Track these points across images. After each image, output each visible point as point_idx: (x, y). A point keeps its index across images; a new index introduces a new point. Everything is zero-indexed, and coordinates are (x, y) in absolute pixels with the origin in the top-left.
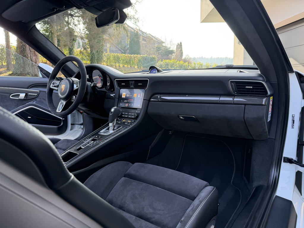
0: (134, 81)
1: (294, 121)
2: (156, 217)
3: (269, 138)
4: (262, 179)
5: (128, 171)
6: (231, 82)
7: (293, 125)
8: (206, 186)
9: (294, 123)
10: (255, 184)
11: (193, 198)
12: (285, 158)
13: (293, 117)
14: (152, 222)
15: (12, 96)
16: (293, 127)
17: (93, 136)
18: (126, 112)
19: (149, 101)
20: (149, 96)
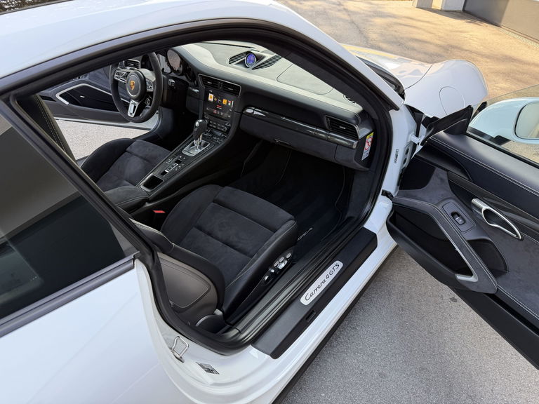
0: (223, 83)
1: (397, 155)
2: (240, 245)
5: (217, 197)
7: (396, 160)
8: (290, 219)
9: (397, 157)
10: (349, 214)
11: (275, 231)
12: (383, 191)
14: (236, 249)
16: (395, 162)
17: (177, 155)
18: (215, 122)
19: (242, 113)
20: (242, 108)
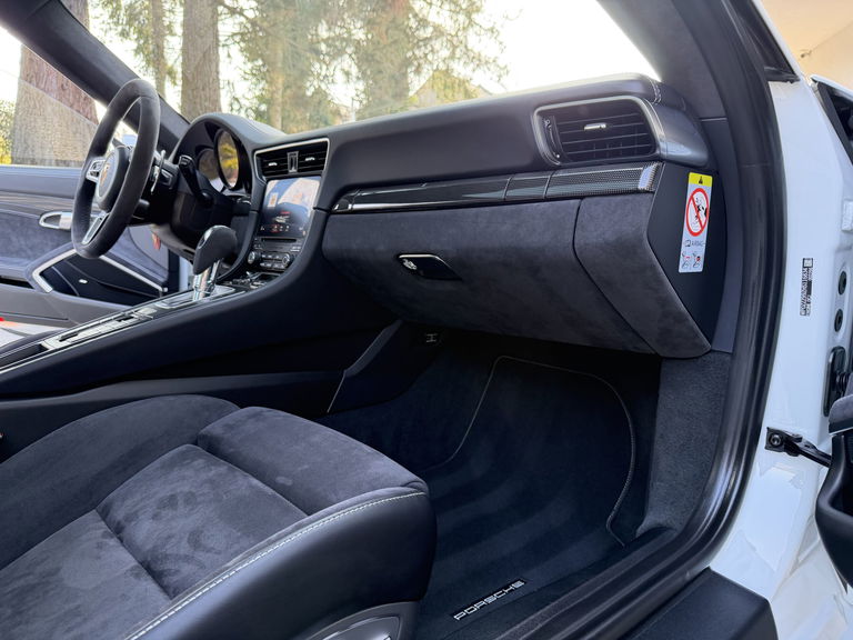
0: (297, 153)
1: (810, 283)
3: (711, 351)
4: (672, 503)
6: (540, 113)
7: (806, 303)
9: (809, 291)
12: (771, 432)
13: (807, 269)
15: (45, 221)
16: (805, 311)
18: (270, 253)
19: (330, 212)
20: (330, 197)
